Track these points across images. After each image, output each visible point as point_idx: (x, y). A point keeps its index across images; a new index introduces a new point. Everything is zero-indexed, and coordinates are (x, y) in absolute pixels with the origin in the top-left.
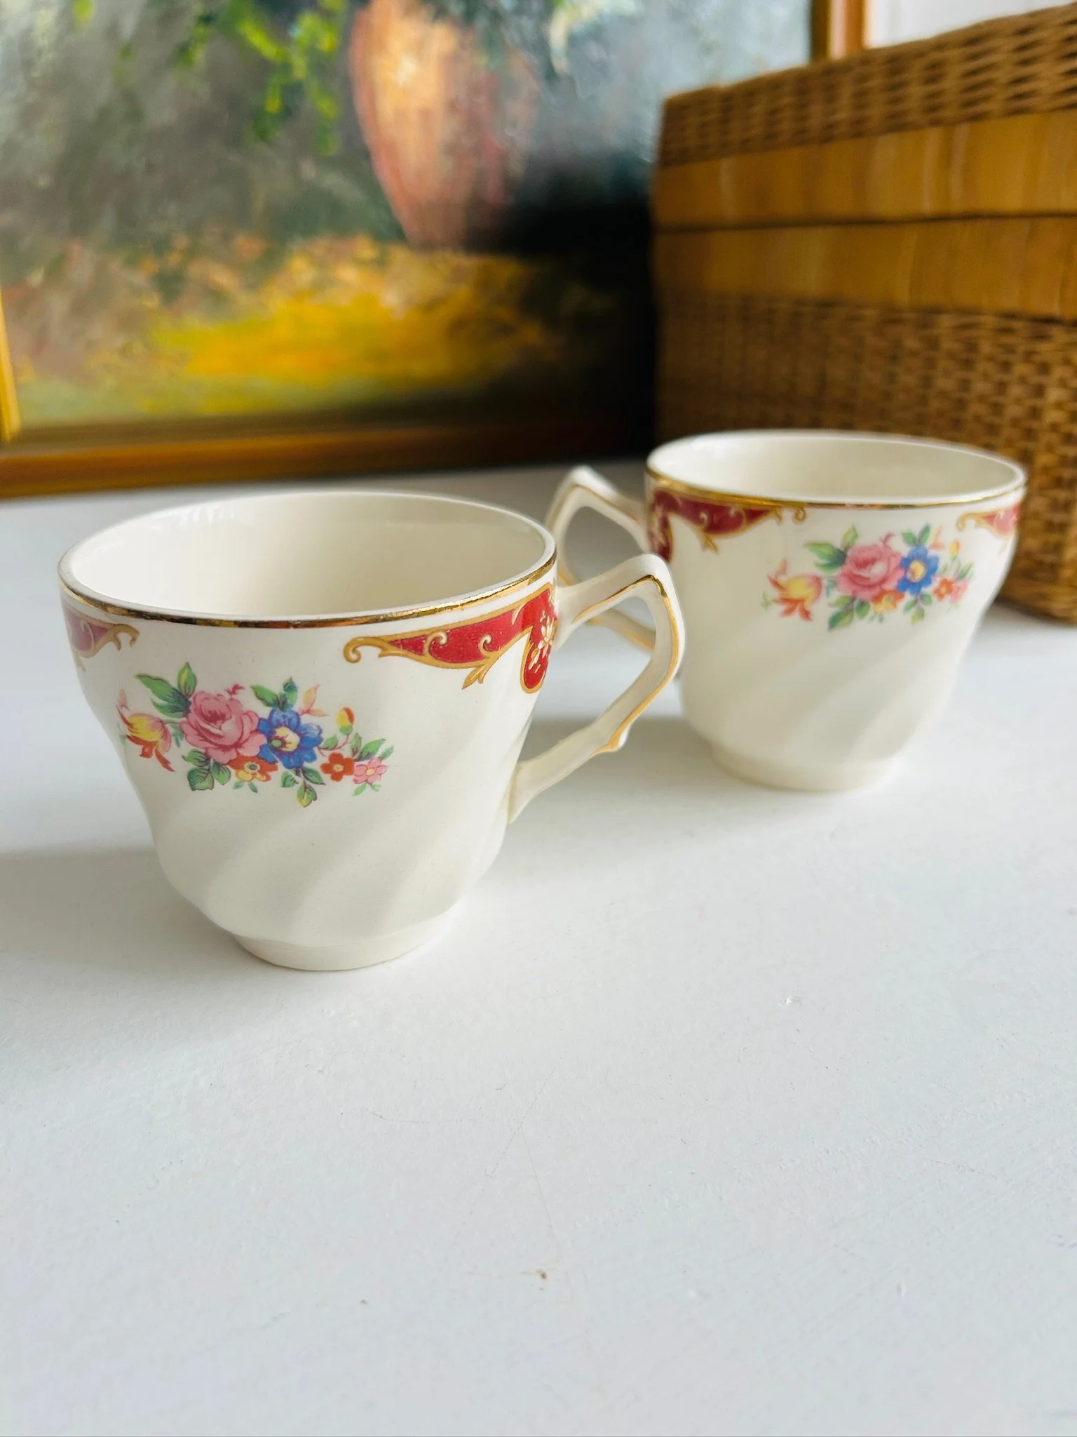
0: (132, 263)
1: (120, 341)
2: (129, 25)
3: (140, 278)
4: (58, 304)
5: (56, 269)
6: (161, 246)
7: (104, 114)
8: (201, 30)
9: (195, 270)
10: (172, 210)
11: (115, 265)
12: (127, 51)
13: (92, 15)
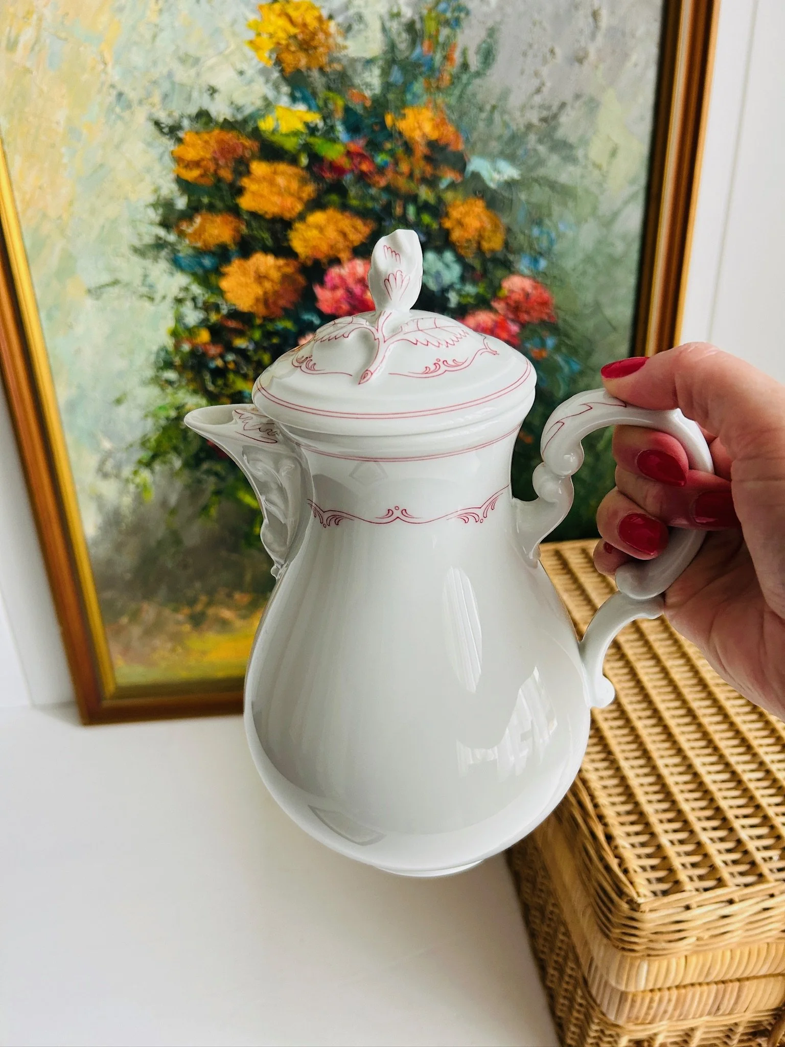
0: (176, 610)
1: (169, 645)
2: (173, 499)
3: (180, 617)
4: (136, 631)
5: (135, 616)
6: (192, 602)
7: (160, 543)
8: (214, 498)
9: (211, 611)
10: (198, 585)
11: (167, 612)
12: (173, 512)
13: (152, 496)
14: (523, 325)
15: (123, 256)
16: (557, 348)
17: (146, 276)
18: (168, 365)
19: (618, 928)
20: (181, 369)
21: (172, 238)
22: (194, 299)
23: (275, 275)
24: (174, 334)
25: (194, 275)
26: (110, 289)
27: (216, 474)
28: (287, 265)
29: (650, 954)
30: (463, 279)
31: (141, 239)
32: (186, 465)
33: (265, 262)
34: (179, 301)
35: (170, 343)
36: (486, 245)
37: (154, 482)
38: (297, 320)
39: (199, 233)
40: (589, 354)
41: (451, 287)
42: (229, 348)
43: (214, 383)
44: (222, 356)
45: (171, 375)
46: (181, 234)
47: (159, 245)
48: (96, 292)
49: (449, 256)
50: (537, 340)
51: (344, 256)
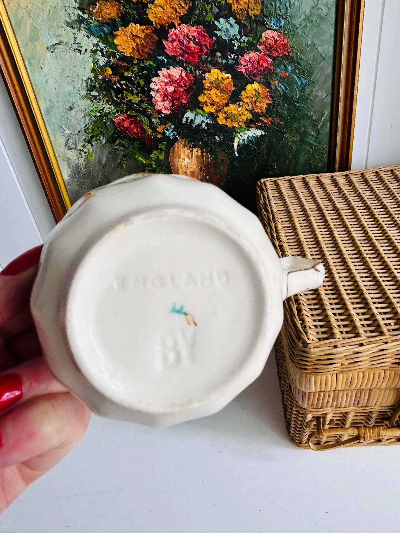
2: (104, 160)
12: (104, 166)
13: (93, 158)
14: (274, 59)
15: (62, 27)
16: (293, 71)
17: (75, 39)
18: (93, 88)
19: (297, 357)
20: (100, 90)
21: (86, 16)
22: (101, 51)
23: (142, 35)
24: (93, 70)
25: (100, 37)
26: (58, 46)
27: (123, 146)
28: (147, 29)
29: (316, 372)
30: (240, 32)
31: (70, 17)
32: (108, 141)
33: (135, 28)
34: (94, 52)
35: (92, 75)
36: (251, 13)
37: (93, 150)
38: (156, 60)
39: (99, 12)
40: (311, 73)
41: (235, 38)
42: (123, 77)
43: (116, 97)
44: (119, 82)
45: (95, 93)
46: (91, 14)
47: (80, 20)
48: (52, 49)
49: (232, 20)
50: (283, 67)
51: (176, 22)
